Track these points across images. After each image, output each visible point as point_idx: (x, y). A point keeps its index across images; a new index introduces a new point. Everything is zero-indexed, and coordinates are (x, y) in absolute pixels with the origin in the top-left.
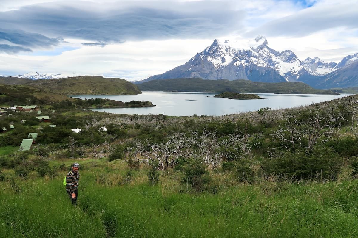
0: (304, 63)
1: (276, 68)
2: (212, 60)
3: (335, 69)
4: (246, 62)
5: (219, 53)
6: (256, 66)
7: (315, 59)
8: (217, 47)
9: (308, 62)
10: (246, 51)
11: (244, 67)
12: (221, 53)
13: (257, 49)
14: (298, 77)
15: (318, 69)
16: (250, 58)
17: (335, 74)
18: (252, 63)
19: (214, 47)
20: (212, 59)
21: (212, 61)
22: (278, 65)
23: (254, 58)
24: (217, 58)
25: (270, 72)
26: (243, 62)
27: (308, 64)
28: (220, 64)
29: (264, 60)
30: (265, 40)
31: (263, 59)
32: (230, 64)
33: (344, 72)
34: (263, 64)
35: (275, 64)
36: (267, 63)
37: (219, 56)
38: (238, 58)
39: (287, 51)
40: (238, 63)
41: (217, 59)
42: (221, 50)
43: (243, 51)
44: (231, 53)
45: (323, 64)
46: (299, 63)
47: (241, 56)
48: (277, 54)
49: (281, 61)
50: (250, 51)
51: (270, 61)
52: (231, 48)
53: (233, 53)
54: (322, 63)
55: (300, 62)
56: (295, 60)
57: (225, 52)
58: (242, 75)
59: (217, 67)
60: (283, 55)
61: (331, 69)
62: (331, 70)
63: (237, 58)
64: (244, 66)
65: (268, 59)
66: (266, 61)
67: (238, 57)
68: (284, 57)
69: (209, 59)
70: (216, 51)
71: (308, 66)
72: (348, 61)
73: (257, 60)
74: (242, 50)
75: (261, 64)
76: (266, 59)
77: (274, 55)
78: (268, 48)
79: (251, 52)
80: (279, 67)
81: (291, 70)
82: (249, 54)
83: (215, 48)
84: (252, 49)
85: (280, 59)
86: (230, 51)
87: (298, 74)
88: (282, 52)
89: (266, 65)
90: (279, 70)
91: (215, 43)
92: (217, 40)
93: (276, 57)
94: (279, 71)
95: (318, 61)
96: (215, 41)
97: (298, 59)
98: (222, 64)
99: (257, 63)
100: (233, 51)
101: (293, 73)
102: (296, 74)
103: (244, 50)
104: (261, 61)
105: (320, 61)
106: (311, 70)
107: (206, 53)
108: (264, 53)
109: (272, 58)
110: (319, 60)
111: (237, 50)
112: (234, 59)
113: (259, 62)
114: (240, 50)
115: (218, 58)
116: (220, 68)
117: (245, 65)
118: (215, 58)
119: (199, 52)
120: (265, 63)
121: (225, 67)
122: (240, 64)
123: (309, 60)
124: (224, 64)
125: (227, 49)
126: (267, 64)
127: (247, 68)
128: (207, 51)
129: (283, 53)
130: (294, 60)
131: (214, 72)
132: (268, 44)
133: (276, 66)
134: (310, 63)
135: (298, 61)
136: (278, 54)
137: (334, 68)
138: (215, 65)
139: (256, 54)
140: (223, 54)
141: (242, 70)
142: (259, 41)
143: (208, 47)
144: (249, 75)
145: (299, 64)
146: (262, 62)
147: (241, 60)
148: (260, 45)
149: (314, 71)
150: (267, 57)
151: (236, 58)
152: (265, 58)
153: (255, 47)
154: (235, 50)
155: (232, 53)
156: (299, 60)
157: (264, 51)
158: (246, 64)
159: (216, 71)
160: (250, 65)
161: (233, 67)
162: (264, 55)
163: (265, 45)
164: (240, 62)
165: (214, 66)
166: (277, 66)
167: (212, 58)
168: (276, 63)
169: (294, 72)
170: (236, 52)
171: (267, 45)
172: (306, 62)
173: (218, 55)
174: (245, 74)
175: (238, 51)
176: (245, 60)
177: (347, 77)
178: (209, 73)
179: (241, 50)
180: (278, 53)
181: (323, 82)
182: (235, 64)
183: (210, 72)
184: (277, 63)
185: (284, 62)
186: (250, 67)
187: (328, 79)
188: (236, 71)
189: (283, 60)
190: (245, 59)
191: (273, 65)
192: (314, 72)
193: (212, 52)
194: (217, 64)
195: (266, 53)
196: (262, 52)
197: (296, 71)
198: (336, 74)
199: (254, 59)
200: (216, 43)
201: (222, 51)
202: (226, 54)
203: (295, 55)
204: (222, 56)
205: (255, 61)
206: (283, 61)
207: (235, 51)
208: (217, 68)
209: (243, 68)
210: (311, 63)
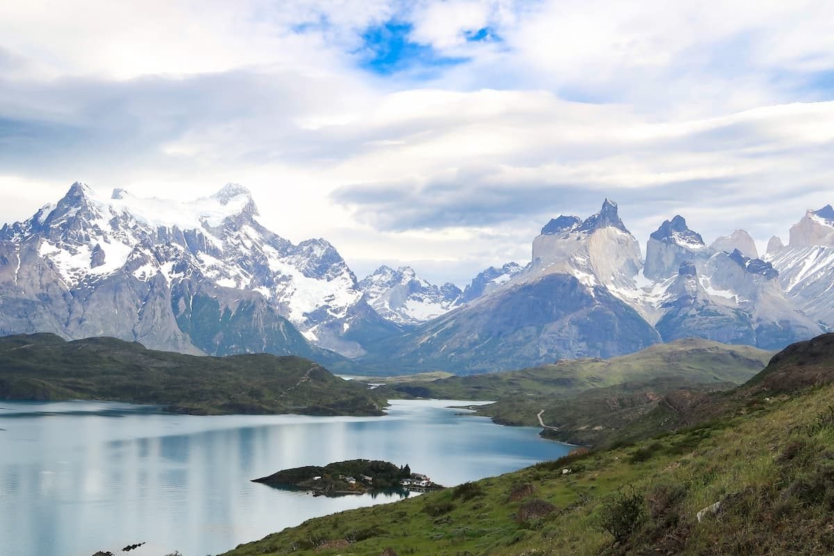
0: (372, 283)
1: (281, 294)
2: (54, 254)
3: (456, 304)
4: (177, 269)
5: (85, 229)
6: (210, 283)
7: (401, 271)
8: (80, 208)
9: (383, 278)
10: (182, 230)
11: (169, 286)
12: (90, 230)
13: (222, 227)
14: (346, 326)
15: (411, 304)
16: (195, 254)
17: (447, 322)
18: (197, 274)
19: (67, 210)
20: (56, 250)
21: (55, 259)
22: (287, 286)
23: (208, 256)
24: (74, 247)
25: (253, 307)
26: (166, 268)
27: (383, 285)
28: (82, 269)
29: (241, 264)
30: (247, 202)
31: (240, 262)
32: (119, 272)
33: (471, 318)
34: (237, 278)
35: (278, 282)
36: (251, 276)
37: (81, 240)
38: (151, 255)
39: (314, 241)
40: (148, 270)
41: (74, 252)
42: (93, 223)
43: (171, 232)
44: (129, 233)
45: (424, 290)
46: (352, 284)
47: (160, 246)
48: (285, 248)
49: (297, 270)
50: (197, 232)
51: (262, 272)
52: (132, 217)
53: (140, 233)
54: (422, 286)
55: (355, 280)
56: (340, 272)
57: (108, 229)
58: (158, 314)
59: (71, 280)
60: (302, 254)
61: (445, 304)
62: (447, 308)
63: (147, 252)
64: (169, 280)
65: (256, 264)
66: (247, 268)
67: (152, 251)
68: (305, 261)
69: (45, 248)
70: (72, 223)
71: (384, 291)
72: (488, 284)
73: (220, 263)
74: (171, 227)
75: (234, 279)
76: (250, 263)
77: (276, 252)
78: (259, 229)
79: (201, 235)
80: (289, 290)
81: (326, 303)
82: (194, 241)
83: (73, 212)
84: (205, 225)
85: (293, 266)
86: (126, 227)
87: (348, 316)
88: (301, 244)
89: (248, 281)
90: (289, 303)
91: (74, 196)
92: (84, 187)
93: (282, 259)
94: (290, 306)
95: (409, 279)
96: (72, 187)
97: (348, 270)
98: (91, 272)
99: (217, 272)
100: (140, 227)
101: (331, 313)
102: (340, 316)
103: (175, 228)
104: (230, 267)
105: (417, 278)
106: (391, 304)
107: (39, 227)
108: (244, 245)
109: (270, 261)
110: (414, 275)
111: (153, 226)
112: (135, 256)
113: (227, 271)
114: (163, 225)
115: (79, 249)
116: (81, 284)
117: (174, 281)
118: (67, 248)
119: (10, 223)
120: (245, 275)
121: (101, 282)
122: (154, 274)
123: (385, 274)
124: (98, 271)
125: (115, 219)
126: (252, 281)
127: (178, 292)
128: (43, 218)
129: (305, 248)
130: (337, 273)
131: (56, 296)
132: (258, 214)
133: (279, 287)
134: (389, 282)
135: (346, 275)
136: (288, 251)
137: (454, 302)
138: (63, 272)
139: (218, 244)
140: (101, 238)
141: (162, 296)
142: (230, 203)
143: (48, 207)
144: (184, 315)
145: (350, 286)
146: (235, 270)
147: (159, 259)
148: (228, 214)
149: (398, 309)
150: (253, 258)
151: (142, 254)
152: (246, 258)
153: (216, 221)
154: (145, 225)
155: (134, 235)
156: (352, 274)
157: (242, 236)
158: (175, 276)
159: (64, 295)
160: (190, 282)
161: (131, 282)
162: (242, 247)
163: (248, 214)
164: (157, 266)
165: (60, 276)
166: (285, 289)
167: (58, 246)
168: (280, 276)
169: (335, 311)
170: (150, 233)
171: (255, 217)
172: (376, 278)
173: (80, 238)
174: (169, 309)
175: (156, 231)
176: (173, 263)
177: (476, 337)
178: (35, 299)
179: (165, 228)
180: (289, 244)
181: (413, 349)
182: (137, 274)
183: (39, 296)
184: (284, 278)
185: (306, 275)
186: (190, 287)
187: (426, 339)
188: (141, 297)
189: (302, 269)
190: (173, 260)
191: (269, 284)
192: (399, 311)
193: (57, 225)
194: (73, 270)
195: (248, 244)
196: (238, 237)
197: (341, 309)
198: (450, 325)
199: (209, 260)
200: (77, 194)
201: (96, 226)
202: (110, 238)
203: (340, 257)
204: (94, 243)
205: (213, 268)
206: (302, 274)
207: (143, 229)
208: (69, 284)
209: (165, 289)
210: (391, 284)
